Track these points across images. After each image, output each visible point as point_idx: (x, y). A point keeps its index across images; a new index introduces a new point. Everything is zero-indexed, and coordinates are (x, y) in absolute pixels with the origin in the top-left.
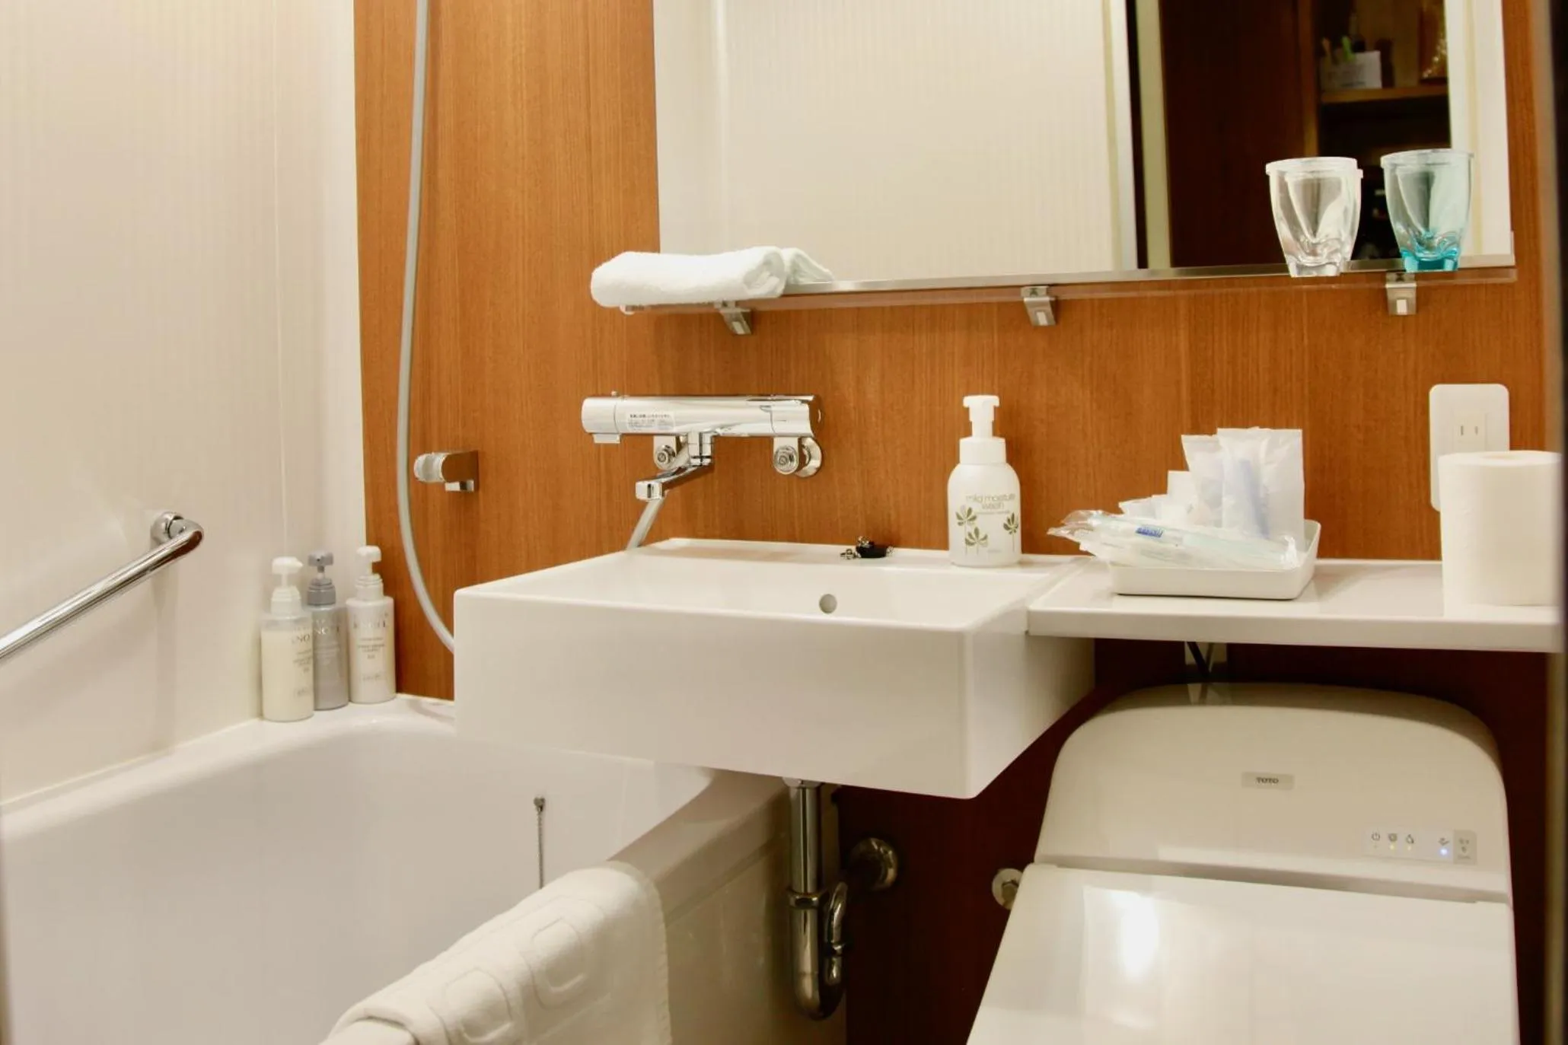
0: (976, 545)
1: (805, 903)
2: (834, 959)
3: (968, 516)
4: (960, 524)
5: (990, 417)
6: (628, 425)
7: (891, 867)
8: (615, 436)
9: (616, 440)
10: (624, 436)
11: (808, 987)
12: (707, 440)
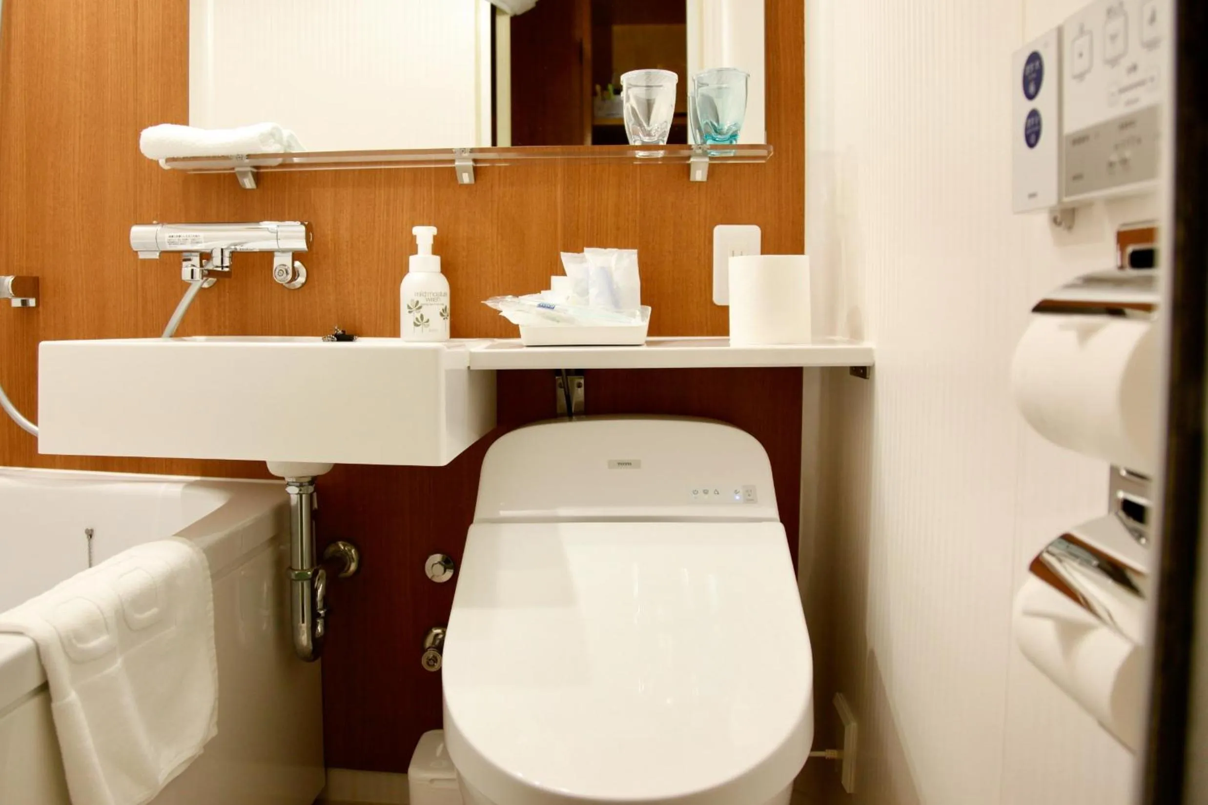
0: (421, 326)
1: (301, 577)
2: (319, 621)
3: (416, 306)
4: (410, 312)
5: (431, 241)
6: (167, 243)
7: (354, 561)
8: (156, 253)
9: (156, 256)
10: (163, 253)
11: (304, 639)
12: (227, 254)
